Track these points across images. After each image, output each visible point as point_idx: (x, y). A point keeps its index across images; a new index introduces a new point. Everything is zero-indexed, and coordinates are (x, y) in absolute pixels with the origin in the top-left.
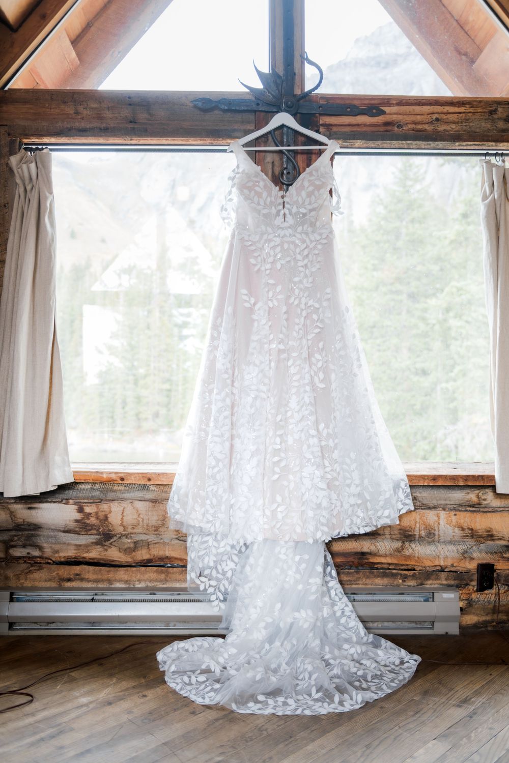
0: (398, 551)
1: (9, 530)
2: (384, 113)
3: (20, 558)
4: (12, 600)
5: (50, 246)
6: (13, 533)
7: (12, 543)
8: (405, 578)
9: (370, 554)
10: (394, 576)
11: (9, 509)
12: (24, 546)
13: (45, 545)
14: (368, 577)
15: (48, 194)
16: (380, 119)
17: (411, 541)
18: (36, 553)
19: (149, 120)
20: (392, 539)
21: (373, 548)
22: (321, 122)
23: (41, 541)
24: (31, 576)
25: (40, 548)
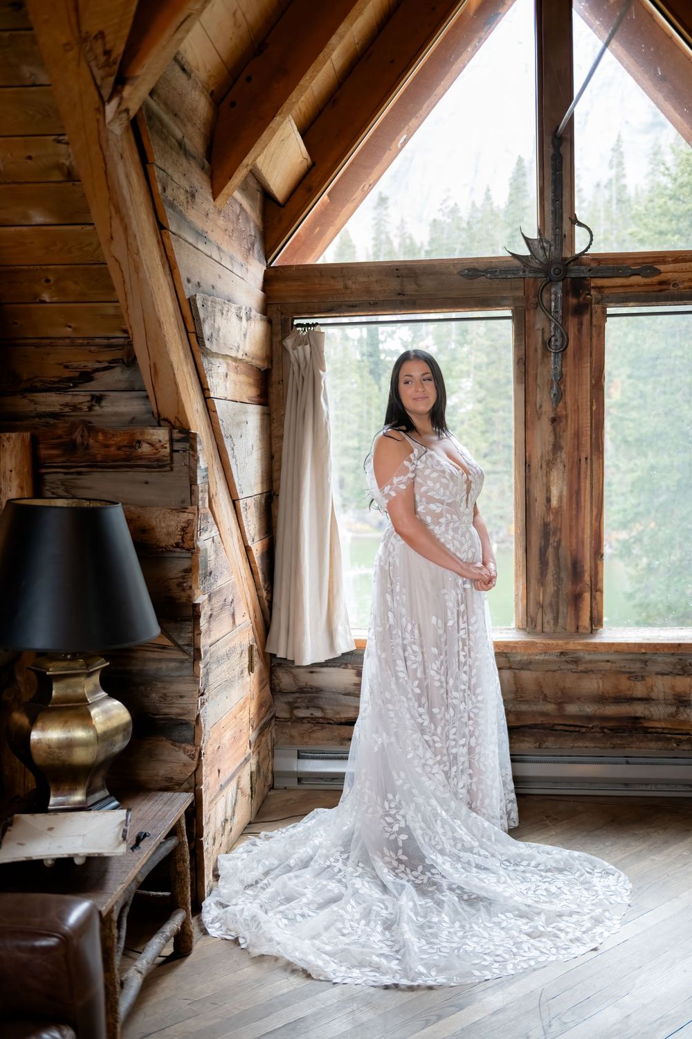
0: (673, 715)
1: (293, 693)
2: (659, 272)
3: (304, 718)
4: (298, 758)
5: (326, 424)
6: (297, 695)
7: (296, 705)
8: (679, 742)
9: (644, 718)
10: (669, 740)
11: (292, 673)
12: (308, 708)
13: (326, 707)
14: (642, 741)
15: (321, 372)
16: (656, 279)
17: (686, 706)
18: (318, 714)
19: (417, 291)
20: (666, 704)
21: (647, 713)
22: (592, 285)
23: (321, 703)
24: (314, 735)
25: (322, 709)
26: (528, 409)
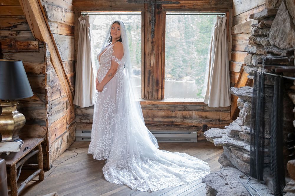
0: (182, 121)
1: (81, 115)
2: (180, 3)
3: (84, 122)
4: (82, 133)
5: (90, 42)
6: (82, 116)
7: (82, 119)
8: (184, 128)
9: (175, 122)
10: (181, 128)
11: (81, 110)
12: (85, 119)
13: (90, 119)
14: (174, 128)
15: (89, 28)
16: (179, 5)
17: (185, 119)
18: (88, 121)
19: (115, 6)
20: (180, 118)
21: (175, 120)
22: (163, 6)
23: (89, 118)
24: (87, 127)
25: (89, 120)
26: (145, 39)
